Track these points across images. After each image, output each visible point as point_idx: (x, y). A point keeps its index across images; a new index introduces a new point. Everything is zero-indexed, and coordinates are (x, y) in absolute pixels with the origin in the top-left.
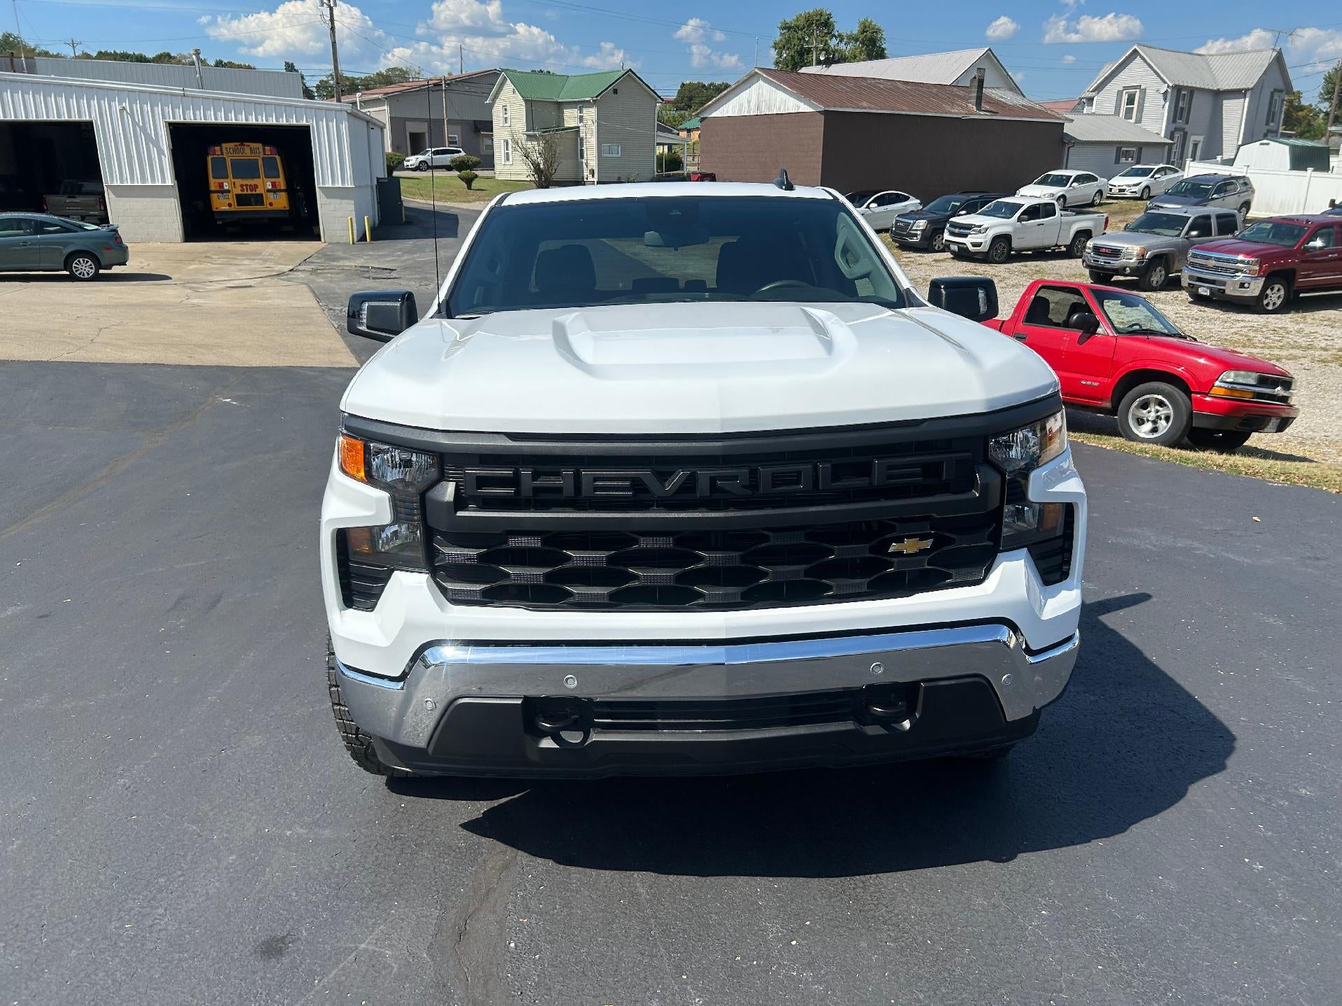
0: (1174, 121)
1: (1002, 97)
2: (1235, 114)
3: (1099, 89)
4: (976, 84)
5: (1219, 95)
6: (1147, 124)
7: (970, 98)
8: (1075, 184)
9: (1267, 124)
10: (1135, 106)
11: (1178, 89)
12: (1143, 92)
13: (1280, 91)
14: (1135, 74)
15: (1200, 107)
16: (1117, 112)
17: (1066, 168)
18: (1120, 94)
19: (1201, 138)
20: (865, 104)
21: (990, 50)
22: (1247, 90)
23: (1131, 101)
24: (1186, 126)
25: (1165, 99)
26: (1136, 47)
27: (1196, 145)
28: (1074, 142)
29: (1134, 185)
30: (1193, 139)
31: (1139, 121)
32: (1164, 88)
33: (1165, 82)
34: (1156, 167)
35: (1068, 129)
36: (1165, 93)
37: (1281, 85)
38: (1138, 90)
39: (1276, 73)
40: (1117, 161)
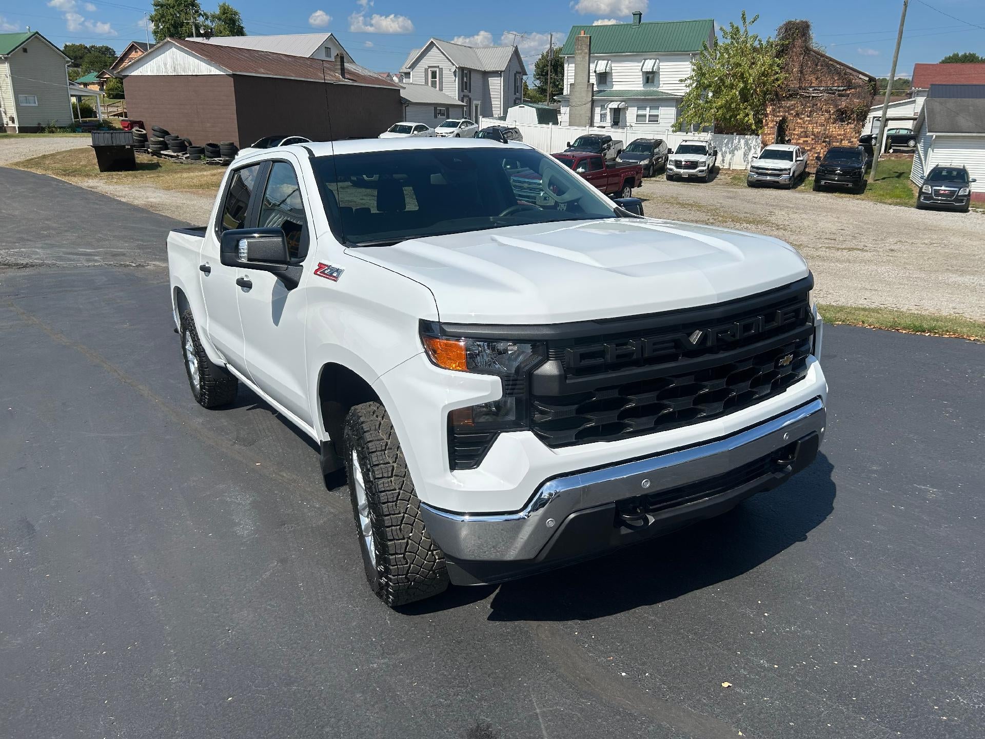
0: (462, 91)
1: (356, 70)
2: (496, 86)
3: (413, 66)
4: (339, 59)
5: (486, 74)
6: (446, 91)
7: (336, 69)
8: (415, 132)
9: (515, 94)
10: (437, 79)
11: (462, 69)
12: (441, 70)
13: (520, 73)
14: (434, 58)
15: (476, 80)
16: (427, 83)
17: (406, 121)
18: (426, 70)
19: (479, 102)
20: (262, 70)
21: (332, 35)
22: (501, 72)
23: (434, 75)
24: (469, 94)
25: (455, 76)
26: (432, 40)
27: (476, 107)
28: (407, 103)
29: (450, 133)
30: (475, 102)
31: (441, 89)
32: (453, 69)
33: (454, 65)
34: (461, 121)
35: (403, 94)
36: (455, 72)
37: (520, 70)
38: (438, 69)
39: (515, 61)
40: (436, 117)
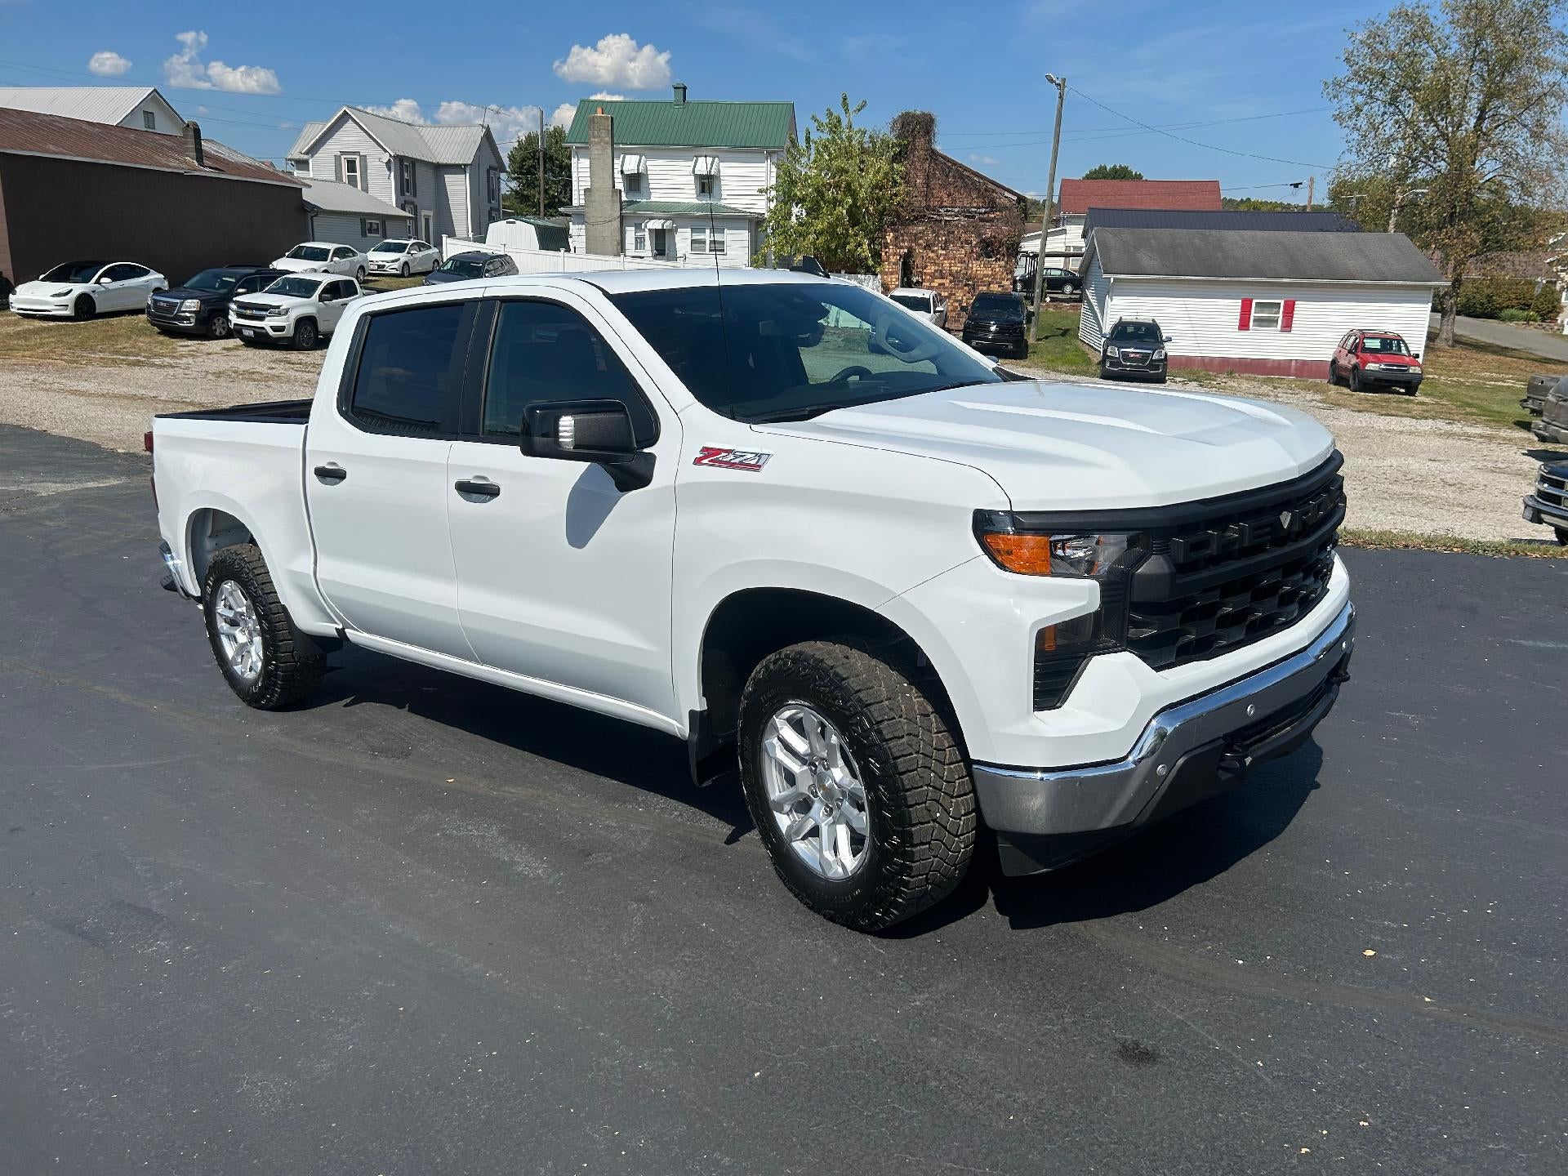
0: (402, 194)
1: (218, 152)
2: (459, 188)
3: (313, 150)
4: (192, 133)
5: (441, 169)
6: (373, 190)
7: (187, 150)
8: (336, 259)
9: (490, 202)
10: (358, 174)
11: (400, 159)
12: (364, 158)
13: (496, 169)
14: (349, 139)
15: (424, 177)
16: (339, 178)
17: (314, 241)
18: (337, 159)
19: (431, 213)
20: (52, 147)
21: (155, 90)
22: (465, 165)
23: (351, 166)
24: (414, 200)
25: (389, 170)
26: (345, 108)
27: (427, 220)
28: (315, 211)
29: (393, 261)
30: (424, 213)
31: (365, 189)
32: (386, 157)
33: (386, 151)
34: (411, 242)
35: (307, 195)
36: (388, 163)
37: (494, 164)
38: (358, 158)
39: (487, 150)
40: (364, 235)
